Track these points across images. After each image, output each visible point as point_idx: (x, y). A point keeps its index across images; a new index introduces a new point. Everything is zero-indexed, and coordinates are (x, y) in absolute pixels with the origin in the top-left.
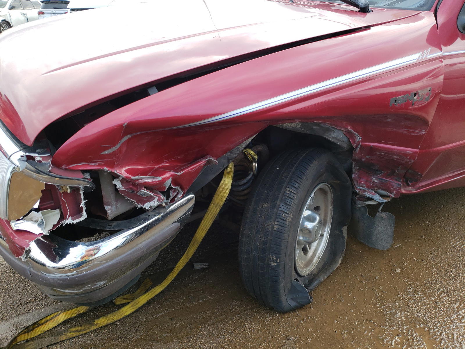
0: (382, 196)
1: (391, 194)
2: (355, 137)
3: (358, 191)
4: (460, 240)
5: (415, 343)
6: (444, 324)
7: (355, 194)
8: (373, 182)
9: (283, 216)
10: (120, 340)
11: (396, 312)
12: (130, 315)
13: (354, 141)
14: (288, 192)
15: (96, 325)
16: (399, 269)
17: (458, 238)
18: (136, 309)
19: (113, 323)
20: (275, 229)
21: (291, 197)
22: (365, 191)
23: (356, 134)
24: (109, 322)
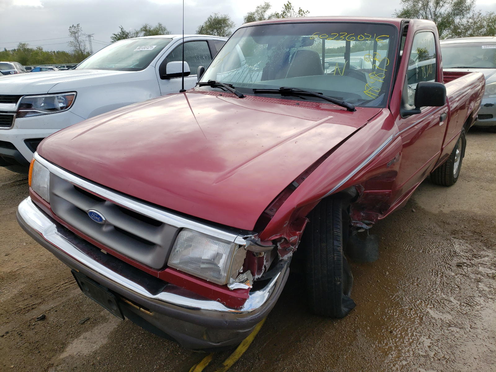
0: (367, 224)
1: (373, 221)
2: (361, 189)
3: (353, 224)
4: (407, 245)
5: (422, 310)
6: (429, 296)
7: (351, 226)
8: (362, 216)
9: (338, 249)
10: (252, 369)
11: (402, 297)
12: (246, 351)
13: (361, 191)
14: (336, 233)
15: (227, 365)
16: (388, 272)
17: (405, 244)
18: (248, 346)
19: (238, 361)
20: (335, 259)
21: (338, 235)
22: (357, 223)
23: (362, 187)
24: (235, 360)
